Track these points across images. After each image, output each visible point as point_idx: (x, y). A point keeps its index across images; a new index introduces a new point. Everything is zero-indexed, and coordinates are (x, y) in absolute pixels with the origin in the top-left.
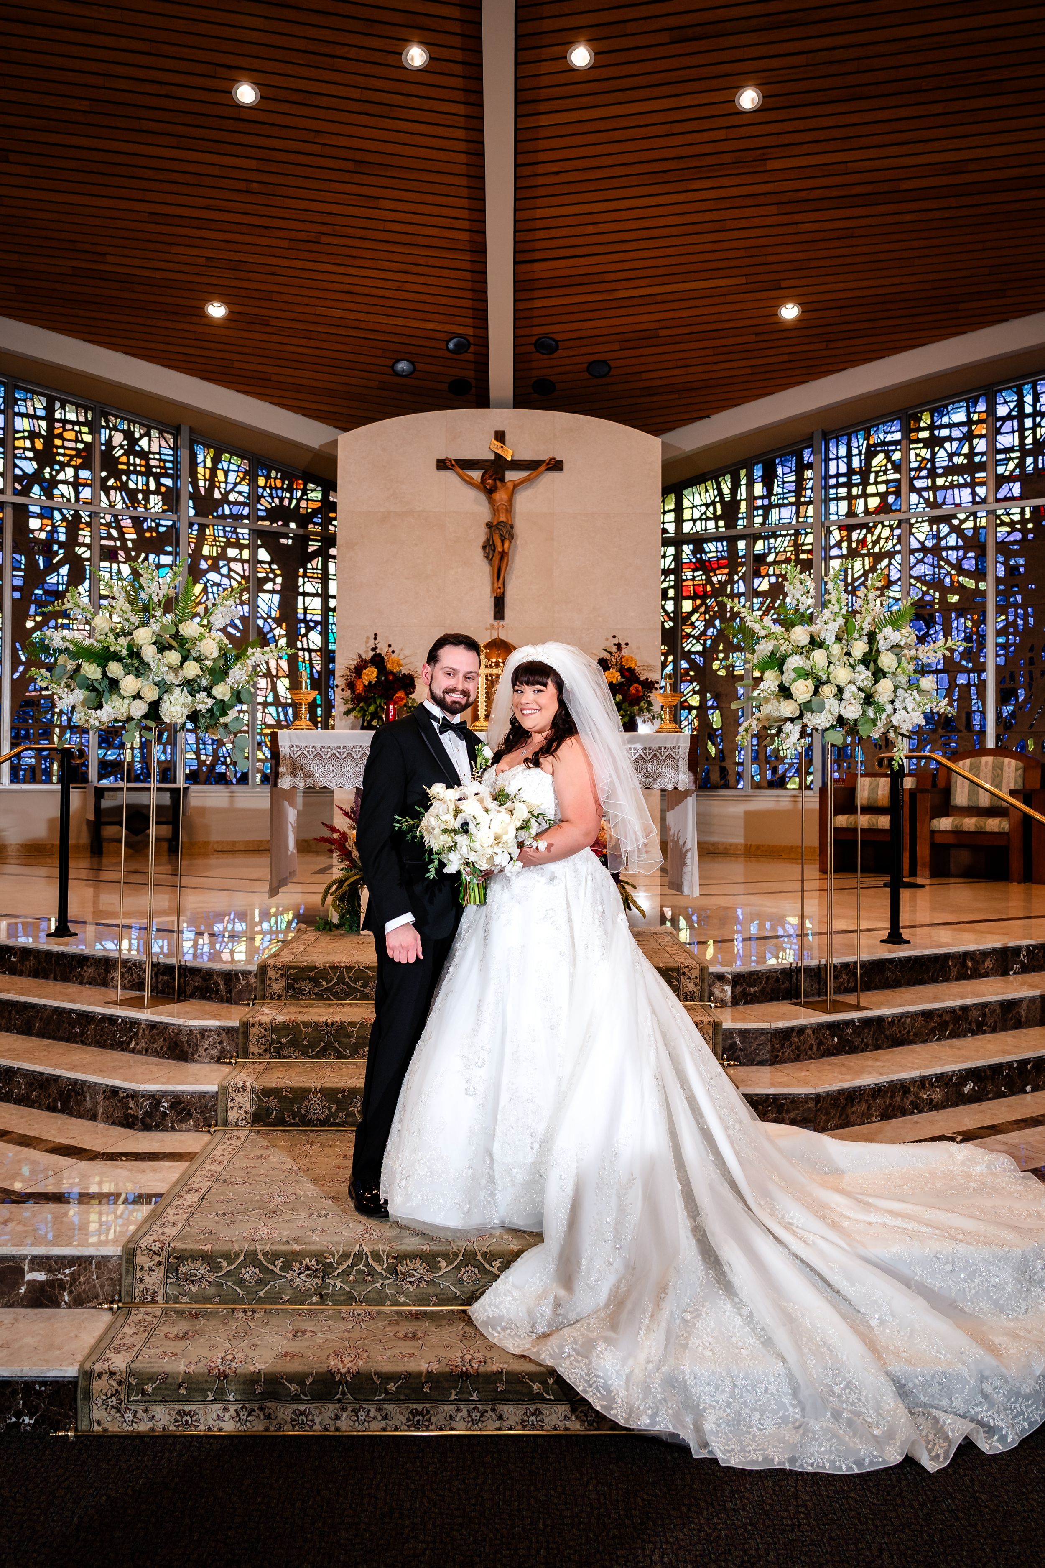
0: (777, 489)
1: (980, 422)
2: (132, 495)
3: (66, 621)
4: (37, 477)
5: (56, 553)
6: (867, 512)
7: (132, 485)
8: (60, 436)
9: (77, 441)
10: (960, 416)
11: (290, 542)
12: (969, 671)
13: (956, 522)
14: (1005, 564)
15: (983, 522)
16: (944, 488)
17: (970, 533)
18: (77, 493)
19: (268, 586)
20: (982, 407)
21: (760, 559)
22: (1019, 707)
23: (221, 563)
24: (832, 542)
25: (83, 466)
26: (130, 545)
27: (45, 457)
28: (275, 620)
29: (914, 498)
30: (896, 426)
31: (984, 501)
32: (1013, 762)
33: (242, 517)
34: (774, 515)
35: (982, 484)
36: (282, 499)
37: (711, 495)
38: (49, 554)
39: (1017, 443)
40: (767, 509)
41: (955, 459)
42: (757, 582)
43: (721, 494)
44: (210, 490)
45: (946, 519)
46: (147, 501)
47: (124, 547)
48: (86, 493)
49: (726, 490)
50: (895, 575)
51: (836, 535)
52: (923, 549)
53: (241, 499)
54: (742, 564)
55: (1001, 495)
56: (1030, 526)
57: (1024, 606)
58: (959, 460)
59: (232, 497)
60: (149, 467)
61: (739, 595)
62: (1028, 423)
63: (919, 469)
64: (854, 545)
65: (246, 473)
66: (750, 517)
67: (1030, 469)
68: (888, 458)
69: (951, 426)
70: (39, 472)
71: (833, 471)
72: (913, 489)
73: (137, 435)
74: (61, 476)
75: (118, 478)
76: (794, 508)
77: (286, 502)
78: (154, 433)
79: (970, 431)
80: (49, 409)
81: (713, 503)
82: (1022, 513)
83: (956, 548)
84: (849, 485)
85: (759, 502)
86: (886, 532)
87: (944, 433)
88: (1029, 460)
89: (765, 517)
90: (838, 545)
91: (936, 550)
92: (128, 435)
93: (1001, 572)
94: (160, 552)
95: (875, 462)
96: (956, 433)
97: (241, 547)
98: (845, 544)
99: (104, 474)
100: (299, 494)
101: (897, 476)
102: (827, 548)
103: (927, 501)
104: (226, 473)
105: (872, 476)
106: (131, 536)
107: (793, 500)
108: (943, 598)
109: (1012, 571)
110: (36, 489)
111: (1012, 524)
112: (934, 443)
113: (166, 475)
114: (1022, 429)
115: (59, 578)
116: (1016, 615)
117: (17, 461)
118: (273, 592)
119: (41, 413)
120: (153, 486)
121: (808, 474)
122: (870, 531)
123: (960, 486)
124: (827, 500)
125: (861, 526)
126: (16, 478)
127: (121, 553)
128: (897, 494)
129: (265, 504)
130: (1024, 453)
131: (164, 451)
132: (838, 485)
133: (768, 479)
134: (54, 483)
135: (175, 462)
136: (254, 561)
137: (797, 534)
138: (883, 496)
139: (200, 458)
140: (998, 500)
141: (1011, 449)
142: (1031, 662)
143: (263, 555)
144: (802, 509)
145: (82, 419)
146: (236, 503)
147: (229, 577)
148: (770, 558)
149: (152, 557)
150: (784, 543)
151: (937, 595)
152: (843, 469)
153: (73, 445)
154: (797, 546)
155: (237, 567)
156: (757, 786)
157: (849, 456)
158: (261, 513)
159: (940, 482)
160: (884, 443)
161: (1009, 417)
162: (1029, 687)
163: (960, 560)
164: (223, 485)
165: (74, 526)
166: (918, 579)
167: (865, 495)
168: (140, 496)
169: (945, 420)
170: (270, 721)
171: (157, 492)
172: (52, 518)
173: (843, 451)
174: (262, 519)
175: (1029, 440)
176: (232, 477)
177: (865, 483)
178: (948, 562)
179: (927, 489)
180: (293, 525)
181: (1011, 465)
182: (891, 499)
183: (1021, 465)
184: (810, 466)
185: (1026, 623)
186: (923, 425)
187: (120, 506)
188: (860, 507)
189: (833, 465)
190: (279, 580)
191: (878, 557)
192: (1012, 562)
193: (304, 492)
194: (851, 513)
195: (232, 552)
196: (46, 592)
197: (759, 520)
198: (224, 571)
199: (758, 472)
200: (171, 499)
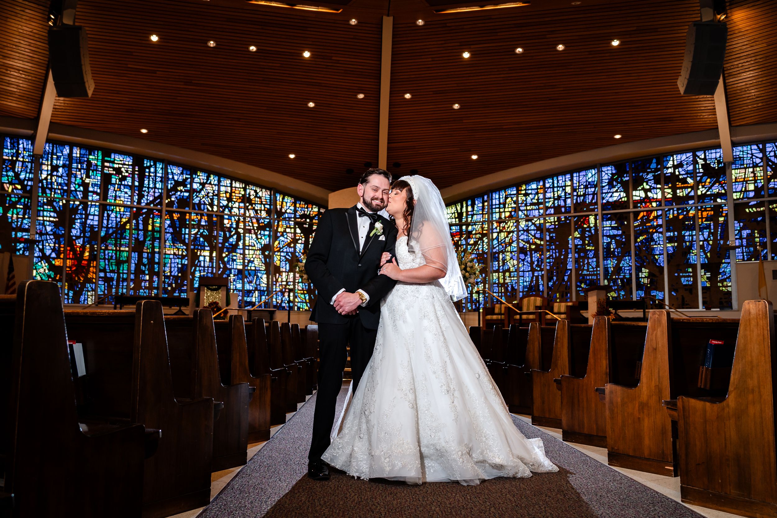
0: (475, 209)
1: (541, 188)
2: (256, 211)
3: (235, 254)
4: (227, 206)
5: (232, 231)
6: (505, 217)
7: (256, 208)
8: (234, 192)
9: (239, 194)
10: (534, 186)
11: (307, 226)
12: (538, 271)
13: (533, 221)
14: (549, 235)
15: (542, 221)
16: (530, 210)
17: (538, 225)
18: (239, 211)
19: (300, 241)
20: (541, 183)
21: (470, 232)
22: (554, 283)
23: (285, 234)
24: (494, 227)
25: (241, 202)
26: (255, 228)
27: (230, 200)
28: (302, 253)
29: (520, 213)
30: (515, 189)
31: (542, 215)
32: (539, 298)
33: (291, 218)
34: (475, 217)
35: (541, 209)
36: (304, 211)
37: (454, 210)
38: (230, 232)
39: (552, 196)
40: (473, 215)
41: (533, 200)
42: (469, 240)
43: (457, 210)
44: (281, 209)
45: (530, 220)
46: (261, 212)
47: (254, 229)
48: (242, 211)
49: (459, 208)
50: (514, 239)
51: (495, 225)
52: (524, 230)
53: (291, 212)
54: (464, 234)
55: (548, 213)
56: (557, 223)
57: (555, 249)
58: (535, 201)
59: (288, 211)
60: (262, 202)
61: (463, 245)
62: (556, 189)
63: (522, 203)
64: (501, 228)
65: (293, 203)
66: (467, 218)
67: (556, 205)
68: (512, 199)
69: (532, 189)
70: (228, 204)
71: (494, 203)
72: (520, 210)
73: (258, 191)
74: (234, 206)
75: (252, 206)
76: (481, 215)
77: (306, 212)
78: (264, 190)
79: (538, 192)
80: (231, 184)
81: (454, 213)
82: (554, 219)
83: (534, 230)
84: (499, 208)
85: (470, 213)
86: (512, 224)
87: (530, 192)
88: (556, 202)
89: (472, 218)
90: (496, 228)
91: (527, 231)
92: (255, 191)
93: (548, 238)
94: (265, 230)
95: (508, 201)
96: (533, 192)
97: (291, 228)
98: (498, 228)
99: (247, 204)
100: (310, 209)
101: (515, 206)
102: (493, 229)
103: (524, 214)
104: (286, 203)
105: (507, 205)
106: (256, 225)
107: (481, 212)
108: (530, 247)
109: (551, 238)
110: (227, 210)
111: (551, 222)
112: (526, 195)
113: (267, 204)
114: (554, 192)
115: (233, 240)
116: (553, 252)
117: (221, 201)
118: (301, 243)
119: (229, 185)
120: (263, 208)
121: (486, 204)
122: (506, 224)
123: (534, 210)
124: (492, 213)
125: (503, 222)
126: (221, 207)
127: (253, 231)
128: (515, 211)
129: (298, 214)
130: (555, 199)
131: (267, 196)
132: (496, 208)
133: (473, 205)
134: (232, 208)
135: (270, 200)
136: (295, 233)
137: (482, 224)
138: (511, 212)
139: (278, 198)
140: (547, 215)
141: (550, 198)
142: (557, 268)
143: (298, 231)
144: (484, 216)
145: (241, 186)
146: (290, 213)
147: (287, 238)
148: (474, 232)
149: (262, 232)
150: (478, 227)
151: (528, 245)
152: (498, 203)
153: (238, 195)
154: (483, 228)
155: (290, 235)
156: (470, 311)
157: (499, 198)
158: (298, 216)
159: (528, 208)
160: (510, 195)
161: (550, 187)
162: (557, 276)
163: (535, 234)
164: (285, 207)
165: (238, 222)
166: (522, 240)
167: (504, 212)
168: (259, 212)
169: (530, 188)
170: (300, 288)
171: (264, 210)
172: (231, 220)
173: (497, 197)
174: (298, 218)
175: (556, 195)
176: (288, 204)
177: (505, 207)
178: (531, 235)
179: (524, 210)
180: (308, 220)
181: (551, 203)
182: (513, 213)
183: (554, 203)
184: (486, 201)
185: (556, 255)
186: (523, 189)
187: (252, 215)
188: (503, 216)
189: (494, 201)
190: (303, 239)
191: (509, 233)
192: (551, 235)
193: (312, 209)
194: (500, 218)
195: (288, 230)
196: (229, 244)
197: (469, 219)
198: (286, 236)
199: (469, 203)
200: (269, 212)
